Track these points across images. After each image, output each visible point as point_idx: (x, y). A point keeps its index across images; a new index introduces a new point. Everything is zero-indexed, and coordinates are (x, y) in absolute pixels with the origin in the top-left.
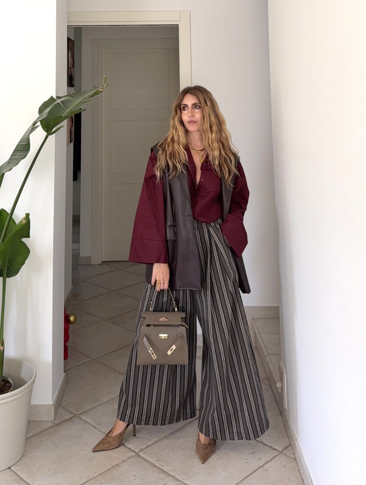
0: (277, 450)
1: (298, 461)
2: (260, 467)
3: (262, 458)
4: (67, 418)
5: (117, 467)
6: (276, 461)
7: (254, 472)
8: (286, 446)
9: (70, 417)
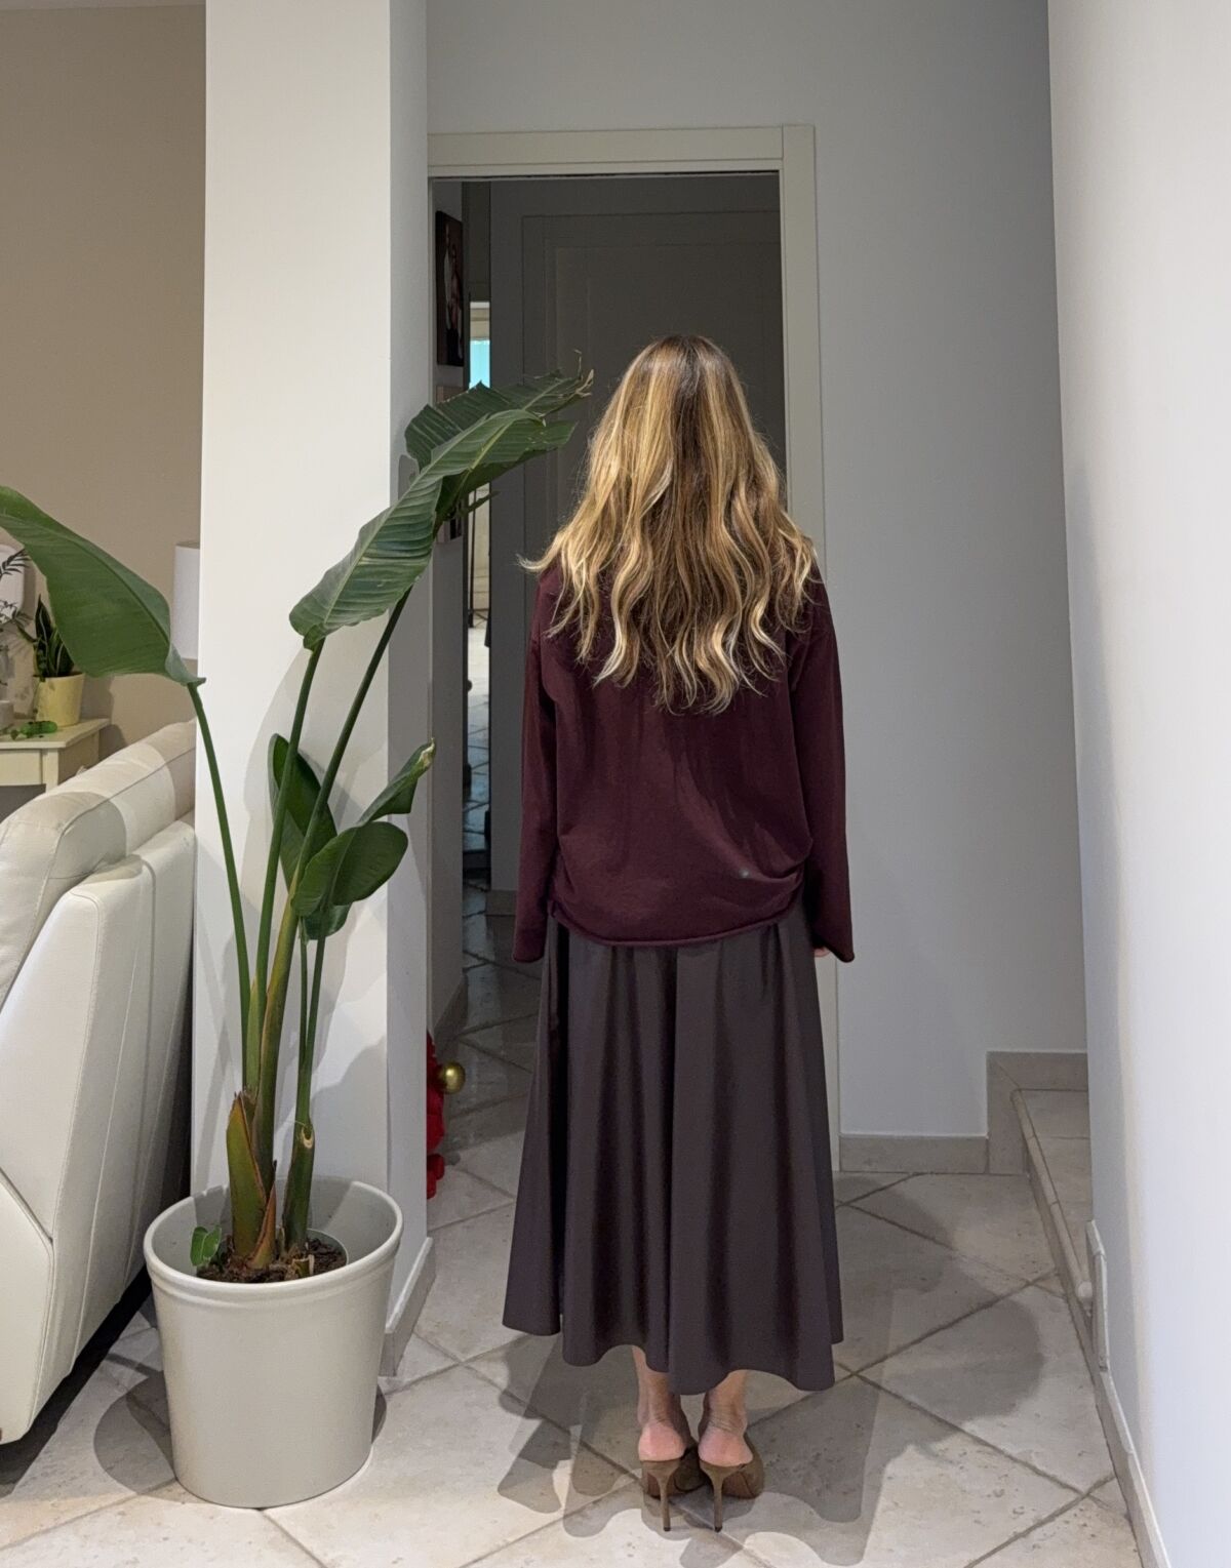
0: (1075, 1490)
1: (1134, 1523)
2: (1017, 1537)
3: (1025, 1510)
4: (434, 1369)
5: (579, 1519)
6: (1067, 1522)
7: (994, 1551)
8: (1102, 1479)
9: (441, 1367)
